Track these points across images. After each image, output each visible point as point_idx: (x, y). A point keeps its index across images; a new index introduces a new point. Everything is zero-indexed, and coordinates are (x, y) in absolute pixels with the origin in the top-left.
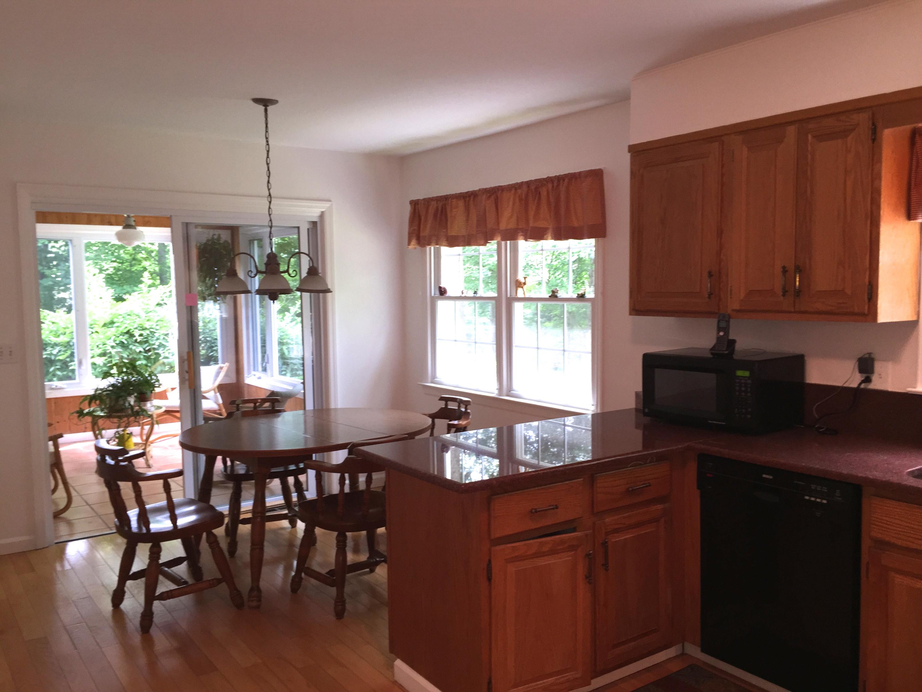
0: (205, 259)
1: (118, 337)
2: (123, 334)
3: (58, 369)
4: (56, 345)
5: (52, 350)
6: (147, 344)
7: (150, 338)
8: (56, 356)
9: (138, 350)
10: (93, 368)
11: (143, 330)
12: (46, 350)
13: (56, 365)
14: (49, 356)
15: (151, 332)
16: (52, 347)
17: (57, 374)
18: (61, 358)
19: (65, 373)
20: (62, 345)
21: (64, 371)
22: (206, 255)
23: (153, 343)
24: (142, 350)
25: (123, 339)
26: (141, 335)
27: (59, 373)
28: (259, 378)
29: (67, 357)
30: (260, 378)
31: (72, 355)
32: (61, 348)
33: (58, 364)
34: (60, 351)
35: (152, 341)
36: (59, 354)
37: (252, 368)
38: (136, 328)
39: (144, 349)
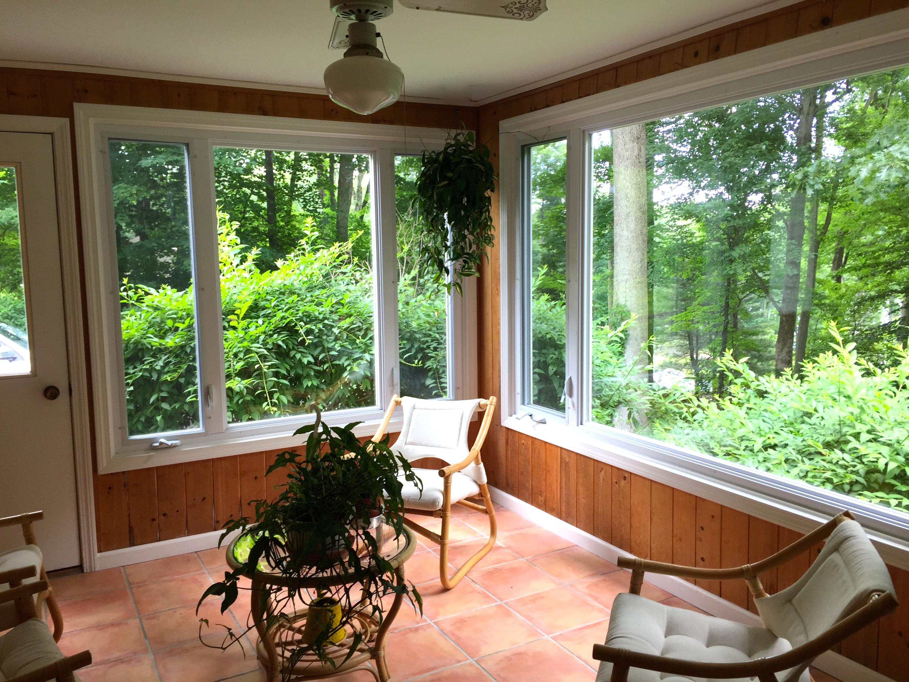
0: (446, 182)
1: (271, 336)
2: (278, 330)
3: (164, 399)
4: (161, 350)
5: (155, 361)
6: (319, 350)
7: (324, 337)
8: (160, 373)
9: (305, 361)
10: (228, 396)
11: (311, 321)
12: (142, 363)
13: (162, 391)
14: (147, 374)
15: (325, 325)
16: (153, 356)
17: (162, 408)
18: (168, 377)
19: (177, 406)
20: (170, 352)
21: (176, 402)
22: (450, 175)
23: (330, 345)
24: (312, 360)
25: (279, 339)
26: (309, 332)
27: (165, 406)
28: (543, 422)
29: (181, 376)
30: (545, 423)
31: (191, 370)
32: (168, 358)
33: (165, 388)
34: (167, 364)
35: (328, 342)
36: (166, 369)
37: (519, 398)
38: (301, 320)
39: (316, 358)
